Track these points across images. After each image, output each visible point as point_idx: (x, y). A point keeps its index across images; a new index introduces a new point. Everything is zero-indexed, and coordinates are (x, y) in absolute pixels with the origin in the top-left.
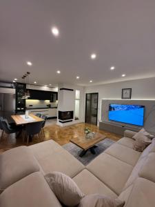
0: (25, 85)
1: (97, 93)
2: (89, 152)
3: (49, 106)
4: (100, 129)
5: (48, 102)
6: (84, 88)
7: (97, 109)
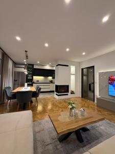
0: (33, 65)
1: (93, 67)
2: (73, 136)
3: (51, 82)
4: (97, 106)
5: (50, 78)
6: (80, 63)
7: (94, 83)
